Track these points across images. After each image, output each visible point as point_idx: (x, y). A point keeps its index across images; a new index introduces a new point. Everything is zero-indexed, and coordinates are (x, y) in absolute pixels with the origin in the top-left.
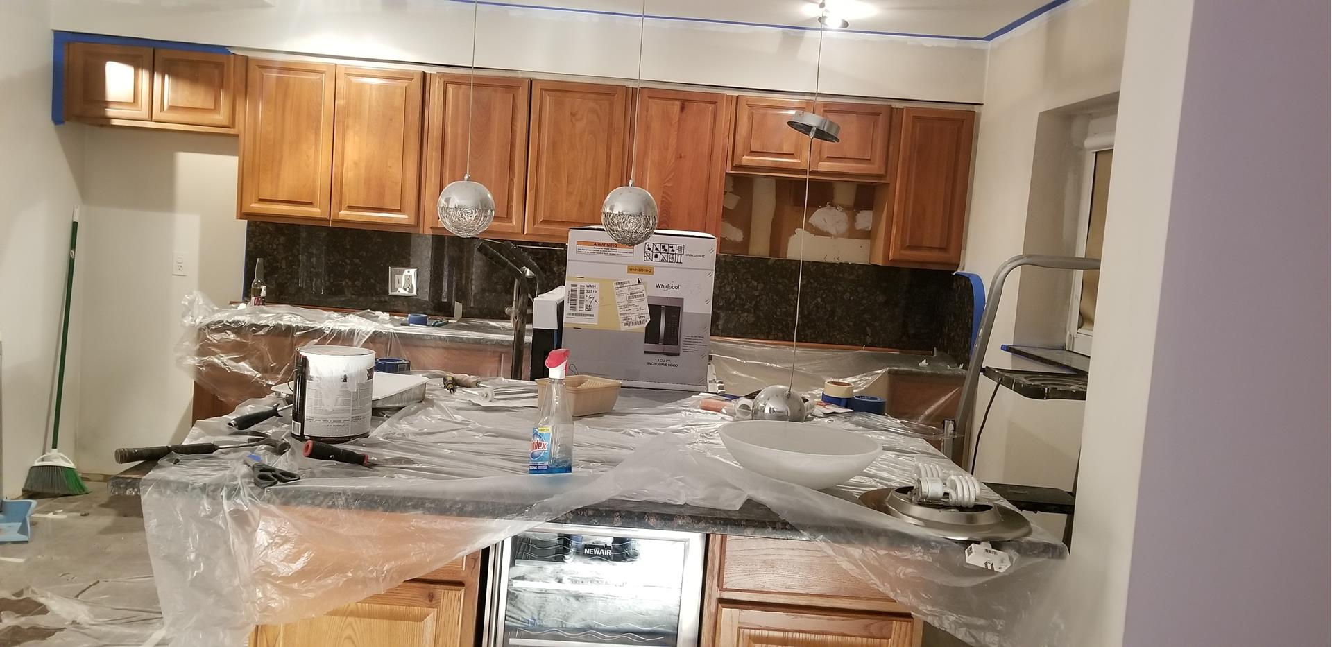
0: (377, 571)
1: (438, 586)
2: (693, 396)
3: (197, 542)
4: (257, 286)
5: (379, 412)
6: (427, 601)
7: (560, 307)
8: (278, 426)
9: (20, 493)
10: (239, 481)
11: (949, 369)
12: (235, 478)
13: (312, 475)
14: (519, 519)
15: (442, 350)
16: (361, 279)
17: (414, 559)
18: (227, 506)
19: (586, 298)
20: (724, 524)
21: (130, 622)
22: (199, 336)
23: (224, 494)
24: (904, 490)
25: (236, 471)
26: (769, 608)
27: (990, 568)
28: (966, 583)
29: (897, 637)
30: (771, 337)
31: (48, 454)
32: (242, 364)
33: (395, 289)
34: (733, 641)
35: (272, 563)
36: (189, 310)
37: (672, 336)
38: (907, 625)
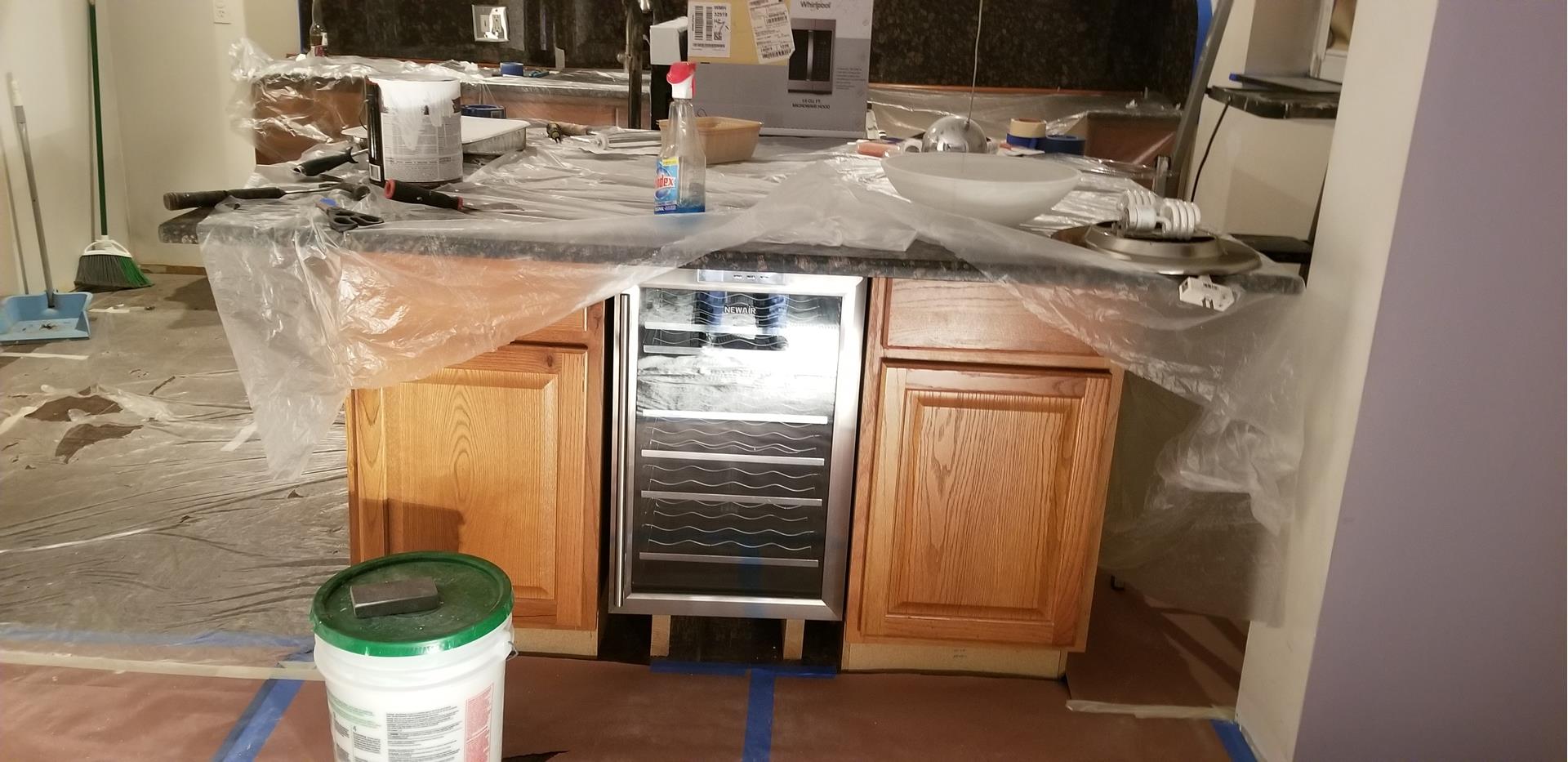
0: (485, 326)
1: (557, 349)
2: (849, 143)
3: (272, 296)
4: (316, 33)
5: (472, 158)
6: (547, 367)
7: (683, 38)
8: (353, 172)
9: (73, 286)
10: (312, 225)
11: (1161, 110)
12: (308, 222)
13: (398, 218)
14: (645, 265)
15: (545, 106)
16: (440, 22)
17: (527, 313)
18: (302, 254)
19: (715, 24)
20: (888, 266)
21: (214, 418)
22: (253, 93)
23: (296, 239)
24: (1106, 225)
25: (308, 215)
26: (941, 367)
27: (1208, 305)
28: (1179, 325)
29: (1091, 394)
30: (943, 81)
31: (98, 241)
32: (309, 126)
33: (482, 34)
34: (899, 405)
35: (361, 318)
36: (238, 62)
37: (823, 71)
38: (1104, 382)
